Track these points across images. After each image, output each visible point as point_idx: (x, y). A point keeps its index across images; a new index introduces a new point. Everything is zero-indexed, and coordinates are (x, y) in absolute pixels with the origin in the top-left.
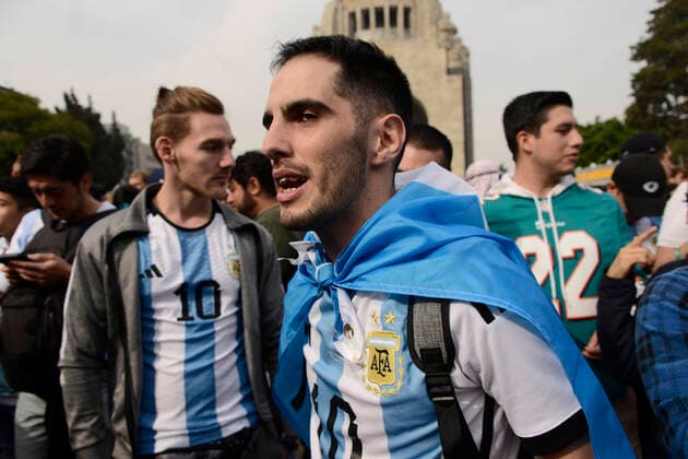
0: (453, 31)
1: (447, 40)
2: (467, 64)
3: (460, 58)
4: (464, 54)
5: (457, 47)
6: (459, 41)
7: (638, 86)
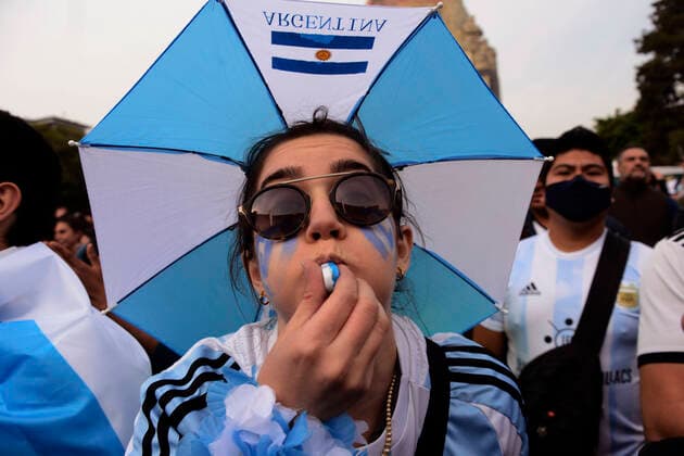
0: (479, 33)
1: (473, 42)
2: (494, 64)
3: (485, 58)
4: (491, 54)
5: (483, 48)
6: (485, 42)
7: (642, 78)
